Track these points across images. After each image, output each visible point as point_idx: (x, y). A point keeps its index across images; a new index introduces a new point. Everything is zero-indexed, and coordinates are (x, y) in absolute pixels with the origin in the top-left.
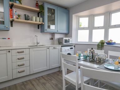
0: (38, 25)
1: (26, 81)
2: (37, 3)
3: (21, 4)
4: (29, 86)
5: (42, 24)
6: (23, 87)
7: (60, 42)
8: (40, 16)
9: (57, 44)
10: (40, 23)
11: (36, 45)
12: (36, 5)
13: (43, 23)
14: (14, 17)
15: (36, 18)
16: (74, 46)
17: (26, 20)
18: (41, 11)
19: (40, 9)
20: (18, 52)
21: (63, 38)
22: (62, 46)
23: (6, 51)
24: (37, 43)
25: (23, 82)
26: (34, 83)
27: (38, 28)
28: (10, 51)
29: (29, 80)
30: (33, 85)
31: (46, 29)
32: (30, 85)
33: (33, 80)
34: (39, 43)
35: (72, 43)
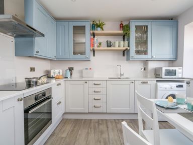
0: (124, 51)
1: (102, 120)
2: (121, 24)
3: (103, 30)
4: (103, 127)
5: (126, 49)
6: (97, 125)
7: (157, 74)
8: (126, 39)
9: (152, 77)
10: (124, 48)
11: (119, 77)
12: (120, 27)
13: (129, 48)
14: (96, 45)
15: (119, 43)
16: (188, 83)
17: (108, 47)
18: (125, 33)
19: (124, 30)
20: (95, 84)
21: (161, 68)
22: (157, 81)
23: (83, 81)
24: (121, 75)
25: (99, 120)
26: (110, 124)
27: (124, 55)
28: (87, 82)
29: (106, 120)
30: (108, 127)
31: (132, 56)
32: (105, 126)
33: (111, 121)
34: (123, 75)
35: (183, 77)
